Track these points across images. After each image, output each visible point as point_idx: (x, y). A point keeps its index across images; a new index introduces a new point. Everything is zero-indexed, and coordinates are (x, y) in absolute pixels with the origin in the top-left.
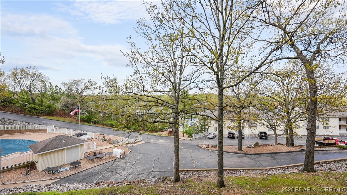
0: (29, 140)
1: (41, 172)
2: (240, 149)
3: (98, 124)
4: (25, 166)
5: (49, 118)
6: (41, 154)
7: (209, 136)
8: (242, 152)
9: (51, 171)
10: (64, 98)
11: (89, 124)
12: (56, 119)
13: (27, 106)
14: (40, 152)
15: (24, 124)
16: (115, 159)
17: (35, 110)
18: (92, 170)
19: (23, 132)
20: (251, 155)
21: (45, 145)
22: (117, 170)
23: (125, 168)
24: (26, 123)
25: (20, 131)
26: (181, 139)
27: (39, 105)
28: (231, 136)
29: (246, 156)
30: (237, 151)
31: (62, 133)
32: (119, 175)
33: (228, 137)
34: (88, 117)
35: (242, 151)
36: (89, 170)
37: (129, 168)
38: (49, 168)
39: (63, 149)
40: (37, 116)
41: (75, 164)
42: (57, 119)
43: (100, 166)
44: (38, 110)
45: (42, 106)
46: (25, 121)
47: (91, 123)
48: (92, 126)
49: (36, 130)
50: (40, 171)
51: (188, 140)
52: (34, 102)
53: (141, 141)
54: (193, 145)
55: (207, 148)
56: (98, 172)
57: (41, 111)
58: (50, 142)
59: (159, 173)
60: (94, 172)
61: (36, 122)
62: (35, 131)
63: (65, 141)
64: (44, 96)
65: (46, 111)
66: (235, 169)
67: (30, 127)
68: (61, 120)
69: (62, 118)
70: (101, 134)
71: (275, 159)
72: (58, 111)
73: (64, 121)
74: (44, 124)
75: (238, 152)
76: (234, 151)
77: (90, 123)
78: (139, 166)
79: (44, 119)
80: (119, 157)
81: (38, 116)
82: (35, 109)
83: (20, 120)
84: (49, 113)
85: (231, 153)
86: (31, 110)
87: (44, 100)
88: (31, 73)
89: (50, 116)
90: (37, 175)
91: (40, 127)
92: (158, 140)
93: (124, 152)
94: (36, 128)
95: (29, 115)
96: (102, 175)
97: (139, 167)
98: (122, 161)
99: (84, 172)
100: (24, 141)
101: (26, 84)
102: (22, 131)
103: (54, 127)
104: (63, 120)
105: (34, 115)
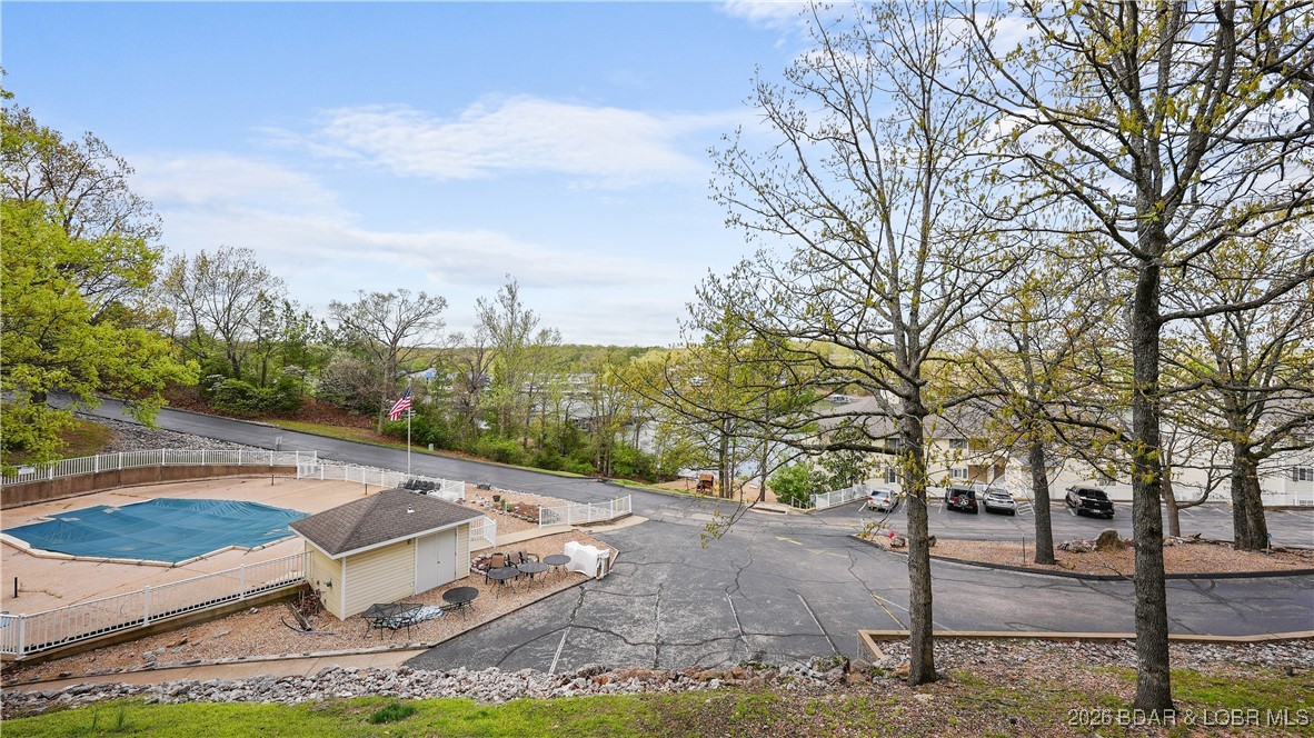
0: (250, 503)
1: (346, 619)
2: (1046, 553)
3: (450, 449)
4: (287, 597)
5: (290, 428)
6: (347, 557)
7: (878, 501)
8: (1057, 567)
9: (383, 619)
10: (341, 358)
11: (424, 450)
12: (311, 431)
13: (217, 384)
14: (348, 550)
15: (215, 445)
16: (577, 580)
17: (243, 398)
18: (515, 621)
19: (218, 475)
20: (1103, 582)
21: (354, 524)
22: (610, 625)
23: (632, 617)
24: (222, 441)
25: (207, 472)
26: (770, 510)
27: (252, 381)
28: (964, 503)
29: (1085, 585)
30: (1030, 562)
31: (346, 479)
32: (626, 641)
33: (951, 508)
34: (418, 424)
35: (1055, 562)
36: (507, 619)
37: (647, 616)
38: (377, 608)
39: (409, 541)
40: (250, 418)
41: (458, 598)
42: (316, 432)
43: (540, 604)
44: (250, 397)
45: (263, 386)
46: (217, 436)
47: (431, 446)
48: (435, 458)
49: (259, 467)
50: (342, 619)
51: (797, 513)
52: (237, 370)
53: (630, 515)
54: (829, 533)
55: (898, 546)
56: (542, 628)
57: (262, 400)
58: (369, 514)
59: (771, 640)
60: (531, 628)
61: (251, 439)
62: (256, 472)
63: (412, 511)
64: (270, 349)
65: (277, 402)
66: (1105, 639)
67: (239, 456)
68: (328, 434)
69: (329, 428)
70: (479, 487)
71: (1220, 601)
72: (314, 402)
73: (338, 436)
74: (279, 448)
75: (1040, 566)
76: (1018, 561)
77: (427, 446)
78: (681, 612)
79: (272, 430)
80: (591, 572)
81: (253, 418)
82: (242, 393)
83: (202, 434)
84: (284, 409)
85: (1011, 572)
86: (232, 400)
87: (271, 364)
88: (231, 271)
89: (290, 418)
90: (336, 630)
91: (272, 459)
92: (687, 512)
93: (607, 556)
94: (258, 462)
95: (223, 414)
96: (563, 641)
97: (683, 616)
98: (608, 589)
99: (494, 625)
100: (234, 505)
101: (213, 307)
102: (215, 471)
103: (316, 459)
104: (334, 435)
105: (240, 416)
